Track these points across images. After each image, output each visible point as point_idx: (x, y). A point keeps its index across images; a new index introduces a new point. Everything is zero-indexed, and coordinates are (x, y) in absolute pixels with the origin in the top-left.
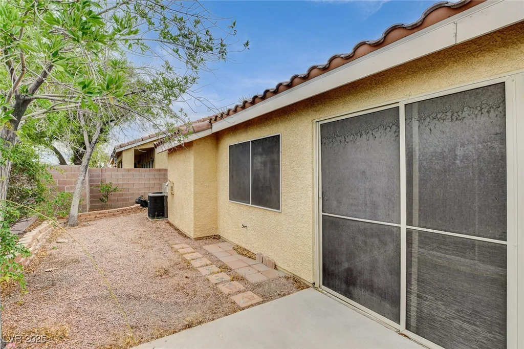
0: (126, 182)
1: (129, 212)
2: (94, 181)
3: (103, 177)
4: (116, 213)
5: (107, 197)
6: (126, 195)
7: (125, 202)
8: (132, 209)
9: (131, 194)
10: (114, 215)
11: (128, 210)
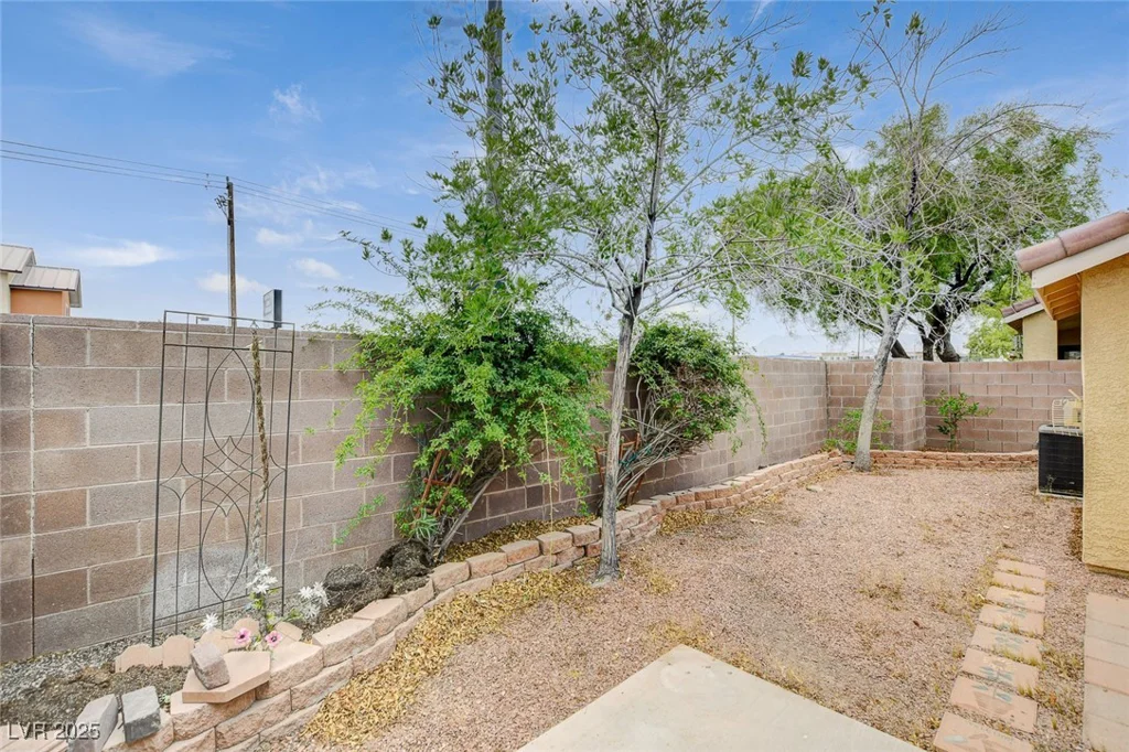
0: (1009, 393)
1: (1002, 465)
2: (934, 390)
3: (955, 382)
4: (964, 463)
5: (956, 426)
6: (1012, 424)
7: (1010, 440)
8: (1011, 459)
9: (1024, 424)
10: (959, 465)
11: (999, 459)
